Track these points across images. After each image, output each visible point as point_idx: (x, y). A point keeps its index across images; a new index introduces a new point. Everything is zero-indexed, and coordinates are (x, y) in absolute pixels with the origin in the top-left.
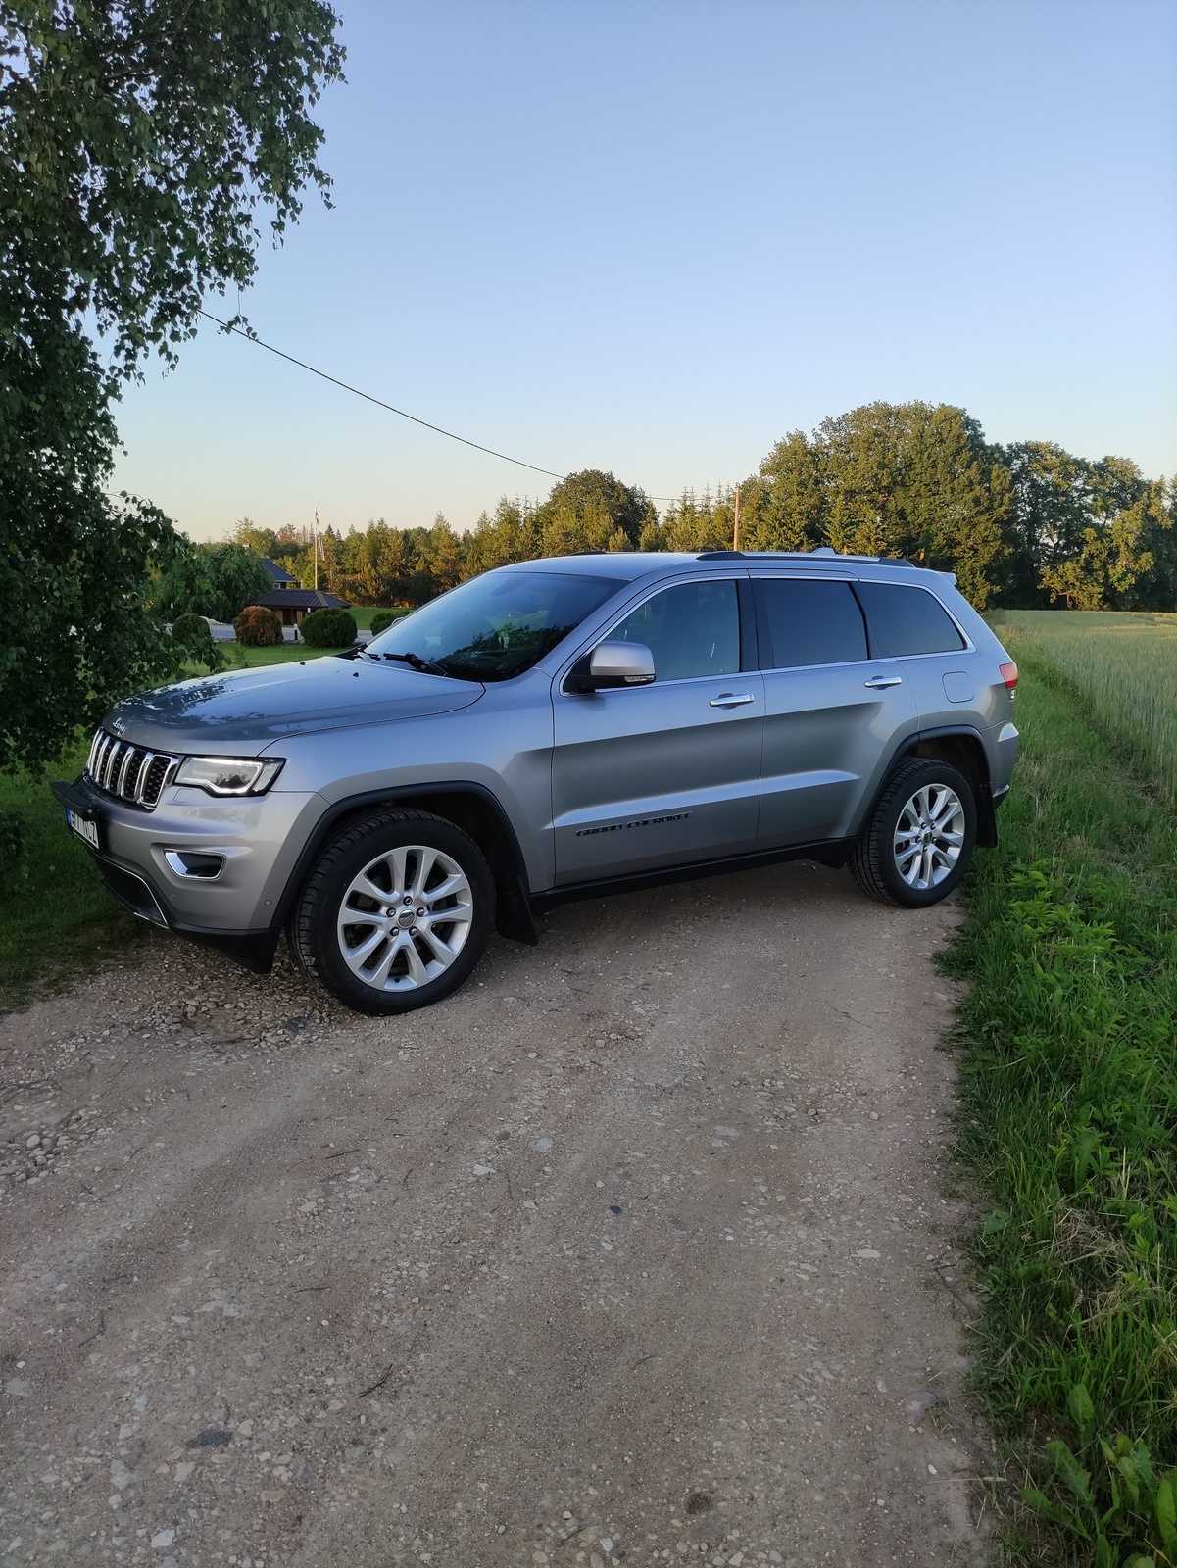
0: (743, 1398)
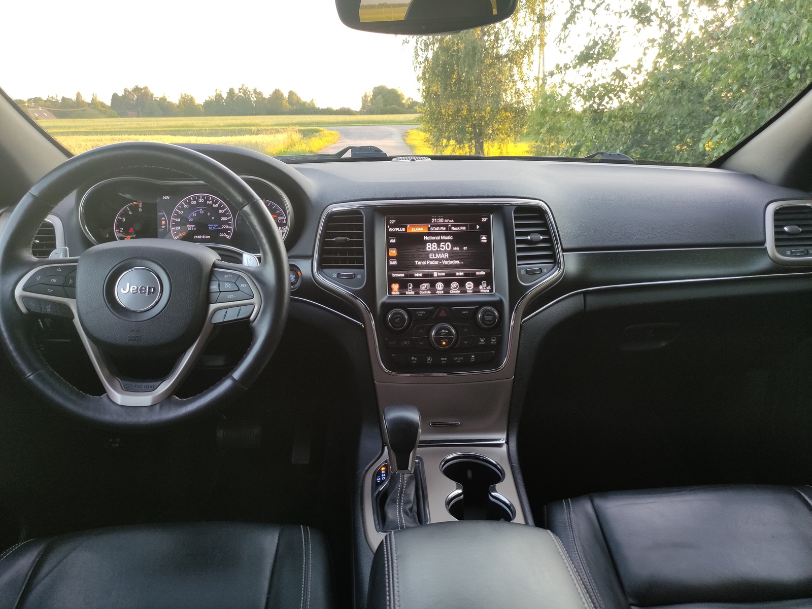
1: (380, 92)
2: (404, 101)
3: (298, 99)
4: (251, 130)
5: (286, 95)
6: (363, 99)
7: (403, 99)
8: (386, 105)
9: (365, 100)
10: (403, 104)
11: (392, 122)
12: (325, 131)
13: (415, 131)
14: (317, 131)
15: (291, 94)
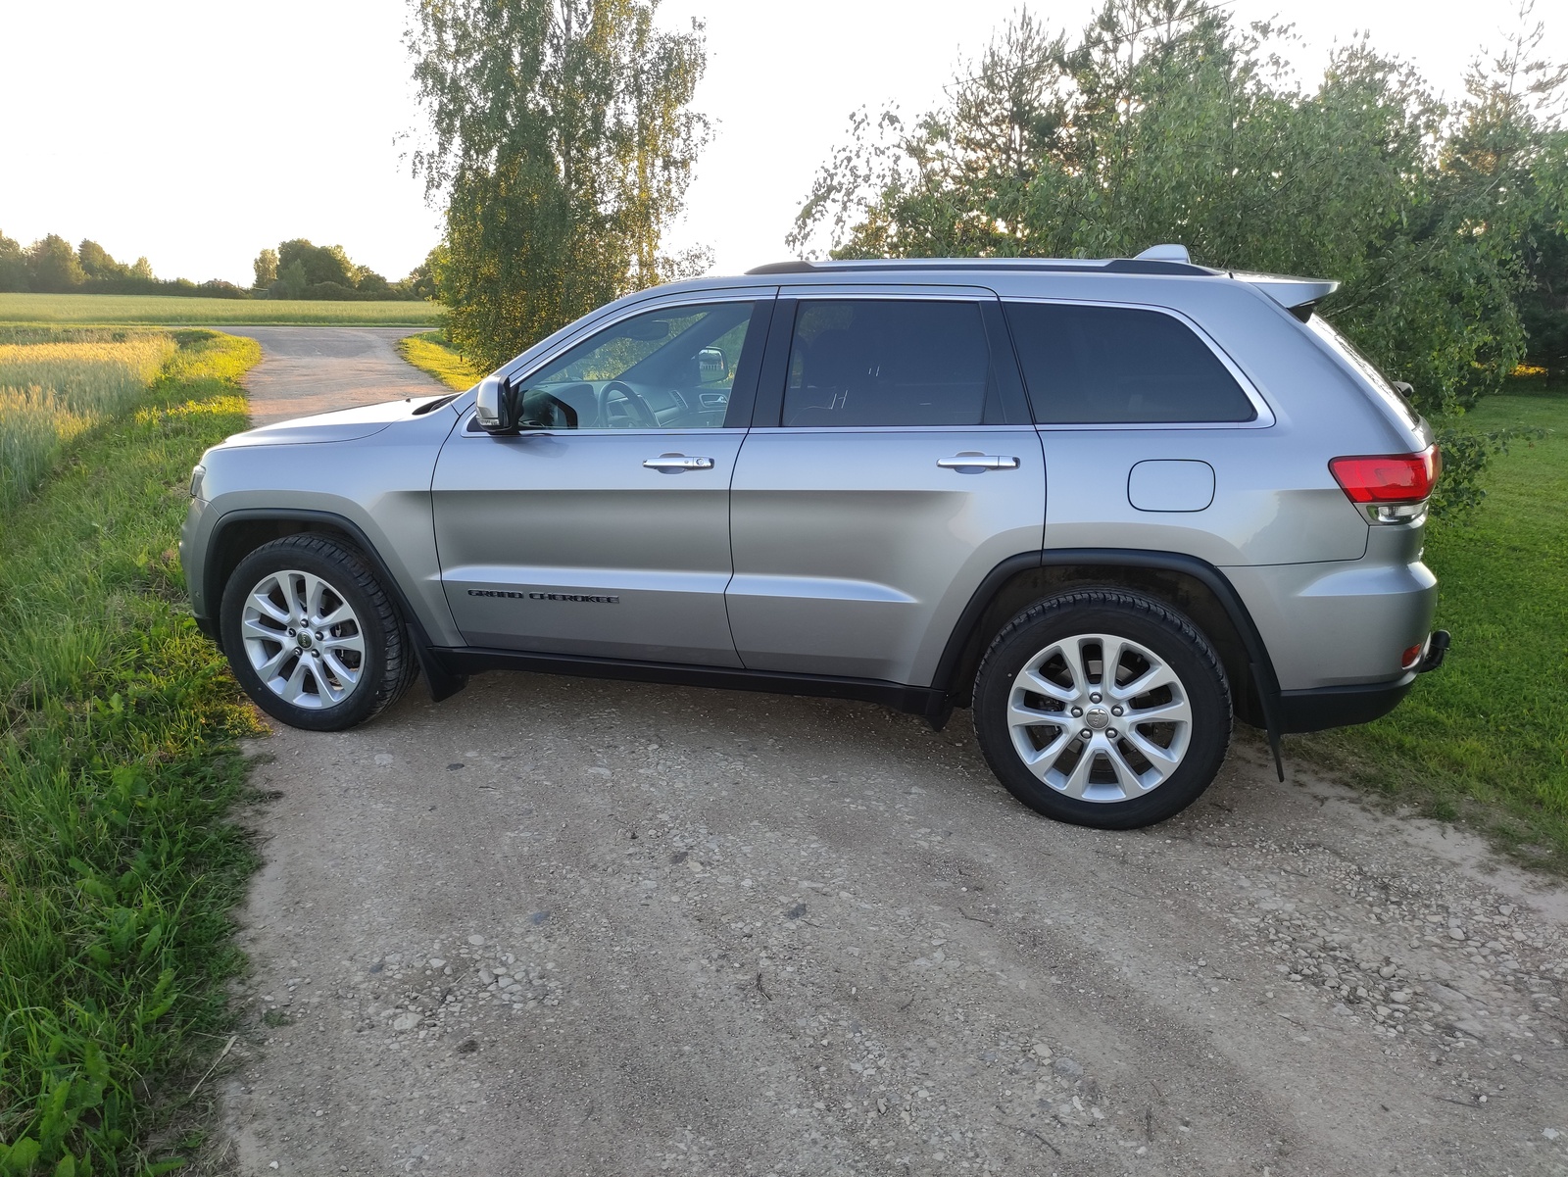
0: (476, 1128)
1: (295, 252)
2: (349, 275)
3: (107, 258)
4: (48, 330)
5: (76, 249)
6: (258, 267)
7: (349, 270)
8: (312, 282)
9: (261, 265)
10: (348, 278)
11: (356, 321)
12: (224, 335)
13: (417, 342)
14: (207, 337)
15: (87, 246)
